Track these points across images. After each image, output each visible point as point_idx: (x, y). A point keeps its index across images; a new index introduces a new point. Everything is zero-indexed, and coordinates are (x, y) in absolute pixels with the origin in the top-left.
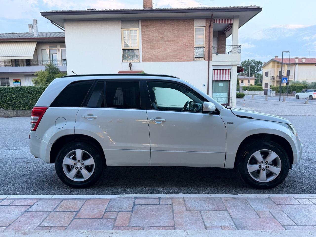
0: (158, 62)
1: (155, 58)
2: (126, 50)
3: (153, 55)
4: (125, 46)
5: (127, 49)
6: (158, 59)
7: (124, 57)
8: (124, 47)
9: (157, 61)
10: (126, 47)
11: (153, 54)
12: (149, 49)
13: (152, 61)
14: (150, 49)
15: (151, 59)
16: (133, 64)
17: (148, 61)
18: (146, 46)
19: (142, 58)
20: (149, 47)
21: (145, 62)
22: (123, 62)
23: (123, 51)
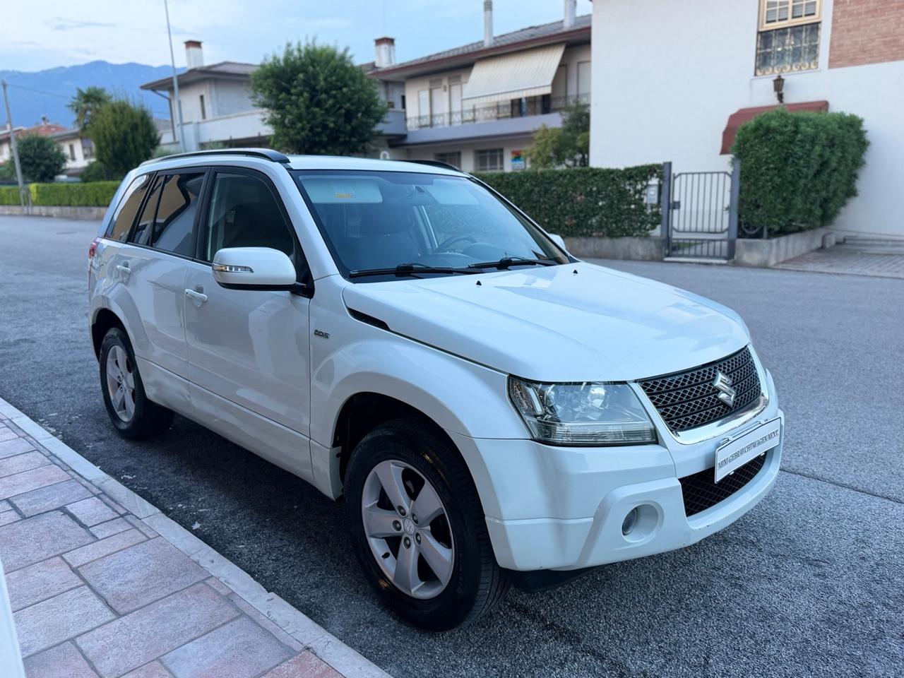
0: (894, 59)
1: (881, 47)
2: (771, 33)
3: (878, 34)
4: (769, 20)
5: (776, 30)
6: (895, 49)
7: (763, 60)
8: (768, 22)
9: (891, 56)
10: (774, 21)
11: (875, 33)
12: (860, 14)
13: (870, 59)
14: (867, 13)
15: (864, 52)
16: (789, 78)
17: (853, 61)
18: (849, 6)
19: (830, 52)
20: (864, 6)
21: (841, 66)
22: (755, 75)
23: (762, 37)
